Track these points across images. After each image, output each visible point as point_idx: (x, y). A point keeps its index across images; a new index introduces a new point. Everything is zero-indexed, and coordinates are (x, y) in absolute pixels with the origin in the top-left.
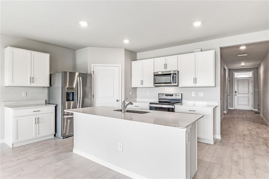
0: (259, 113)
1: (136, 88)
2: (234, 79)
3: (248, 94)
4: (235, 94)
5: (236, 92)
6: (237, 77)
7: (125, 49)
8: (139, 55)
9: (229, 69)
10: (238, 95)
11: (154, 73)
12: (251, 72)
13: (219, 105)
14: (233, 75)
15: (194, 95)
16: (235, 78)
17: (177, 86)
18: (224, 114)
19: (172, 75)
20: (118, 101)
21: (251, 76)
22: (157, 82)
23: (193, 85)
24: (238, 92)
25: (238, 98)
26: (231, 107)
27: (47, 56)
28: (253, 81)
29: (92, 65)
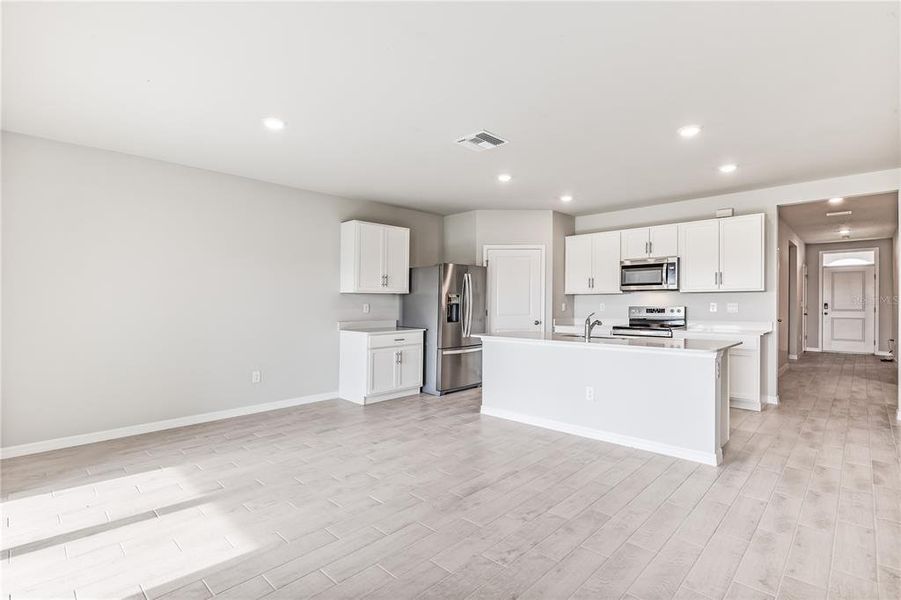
0: (891, 361)
1: (573, 295)
2: (820, 269)
3: (864, 309)
4: (825, 311)
5: (826, 304)
6: (827, 265)
7: (554, 212)
8: (581, 223)
9: (807, 246)
10: (832, 314)
11: (621, 262)
12: (873, 252)
13: (775, 329)
14: (818, 260)
15: (715, 310)
16: (823, 268)
17: (677, 290)
18: (791, 362)
19: (665, 268)
20: (537, 323)
21: (873, 262)
22: (627, 282)
23: (715, 288)
24: (833, 305)
25: (832, 322)
26: (811, 346)
27: (405, 233)
28: (877, 277)
29: (486, 247)
